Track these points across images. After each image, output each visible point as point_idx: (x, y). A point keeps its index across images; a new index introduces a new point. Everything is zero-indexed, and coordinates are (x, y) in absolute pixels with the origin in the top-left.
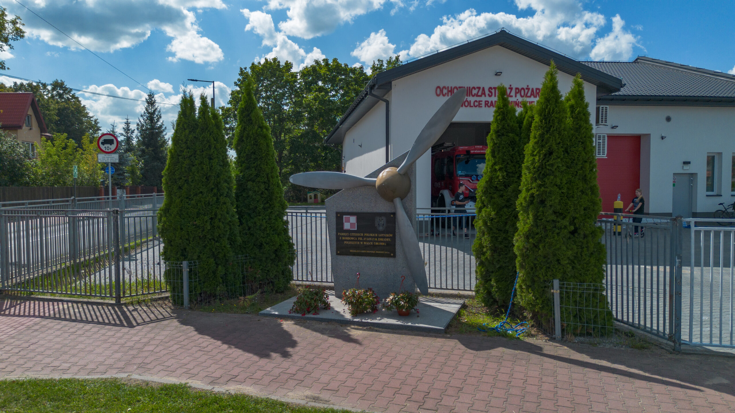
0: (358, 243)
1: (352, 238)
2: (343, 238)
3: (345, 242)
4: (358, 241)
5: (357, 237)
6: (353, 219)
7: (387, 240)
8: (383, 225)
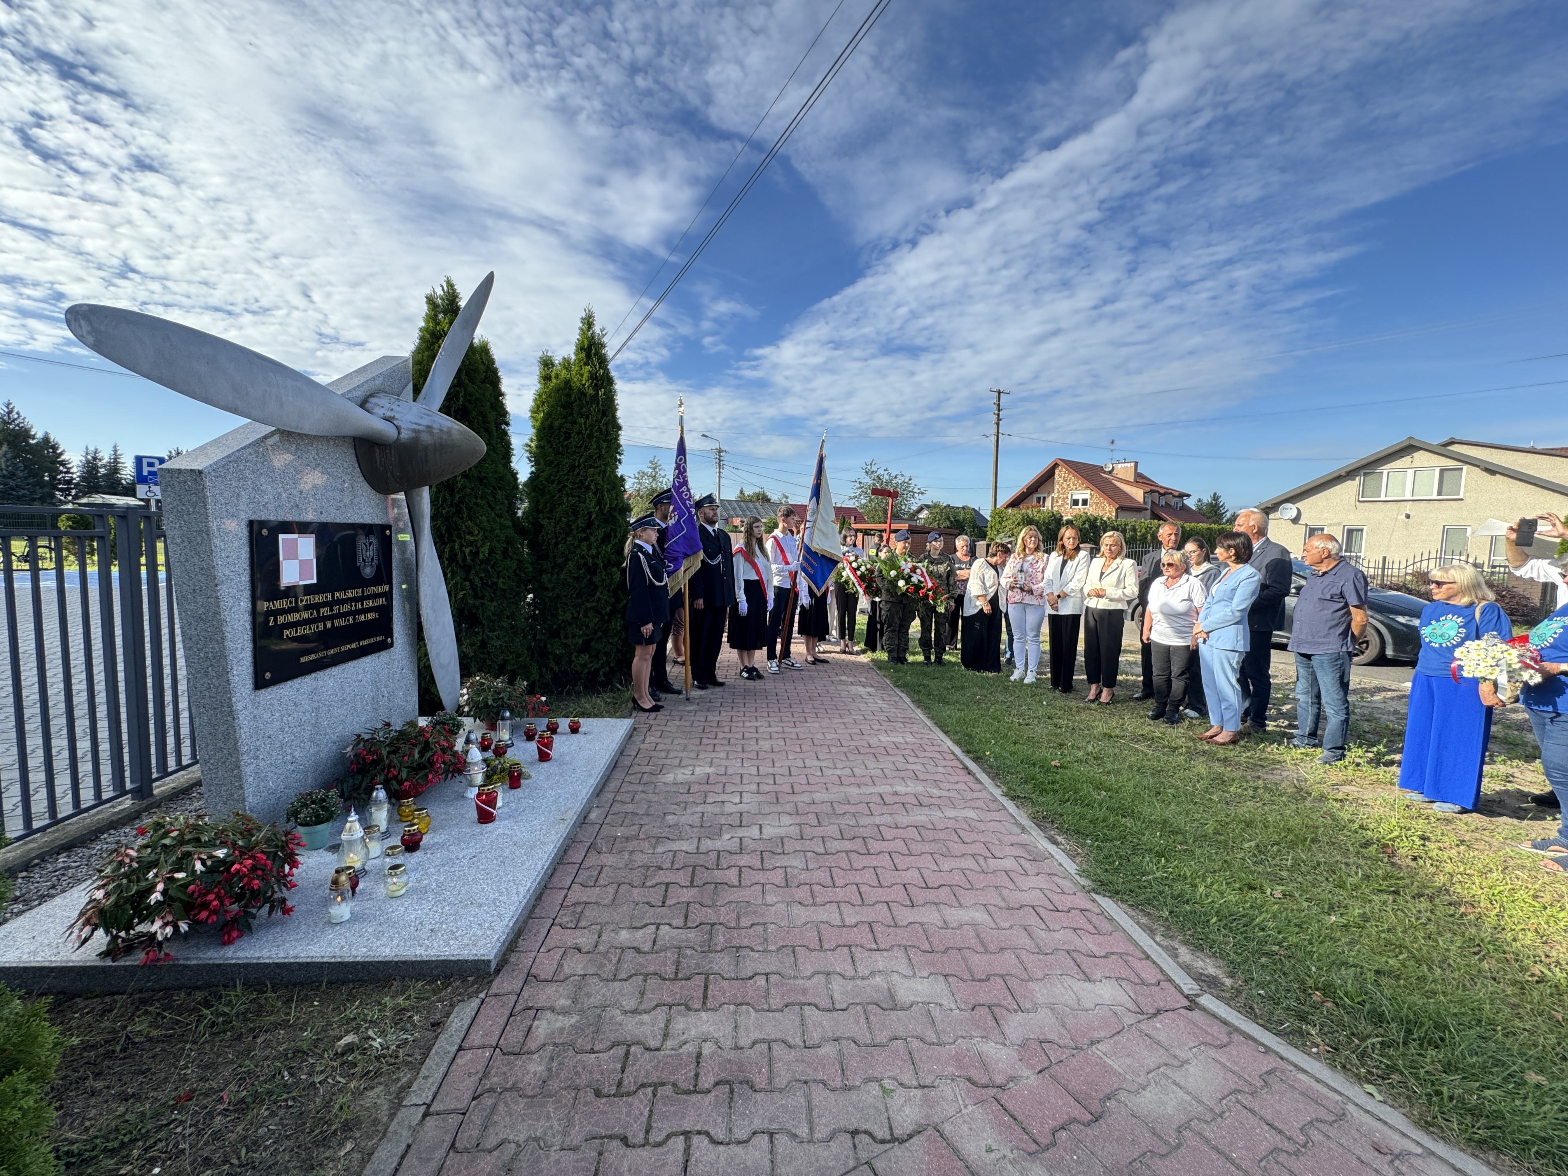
0: (321, 627)
1: (305, 615)
2: (281, 620)
3: (286, 632)
4: (318, 620)
5: (317, 606)
6: (306, 547)
7: (381, 601)
8: (371, 560)
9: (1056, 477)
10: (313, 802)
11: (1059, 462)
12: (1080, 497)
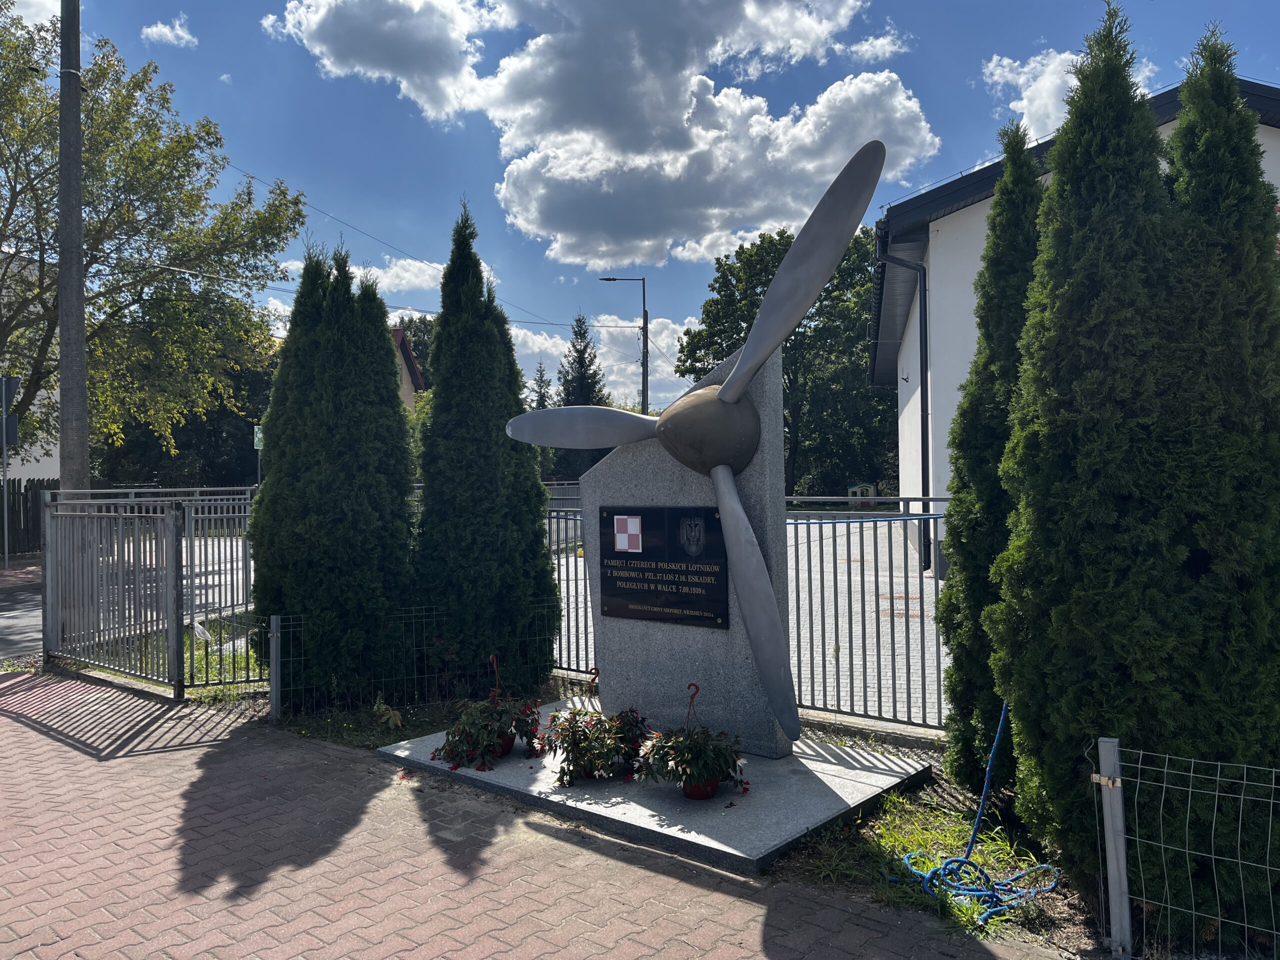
0: (646, 586)
1: (633, 574)
2: (615, 573)
3: (619, 583)
4: (643, 580)
5: (643, 570)
6: (634, 525)
7: (709, 580)
8: (698, 540)
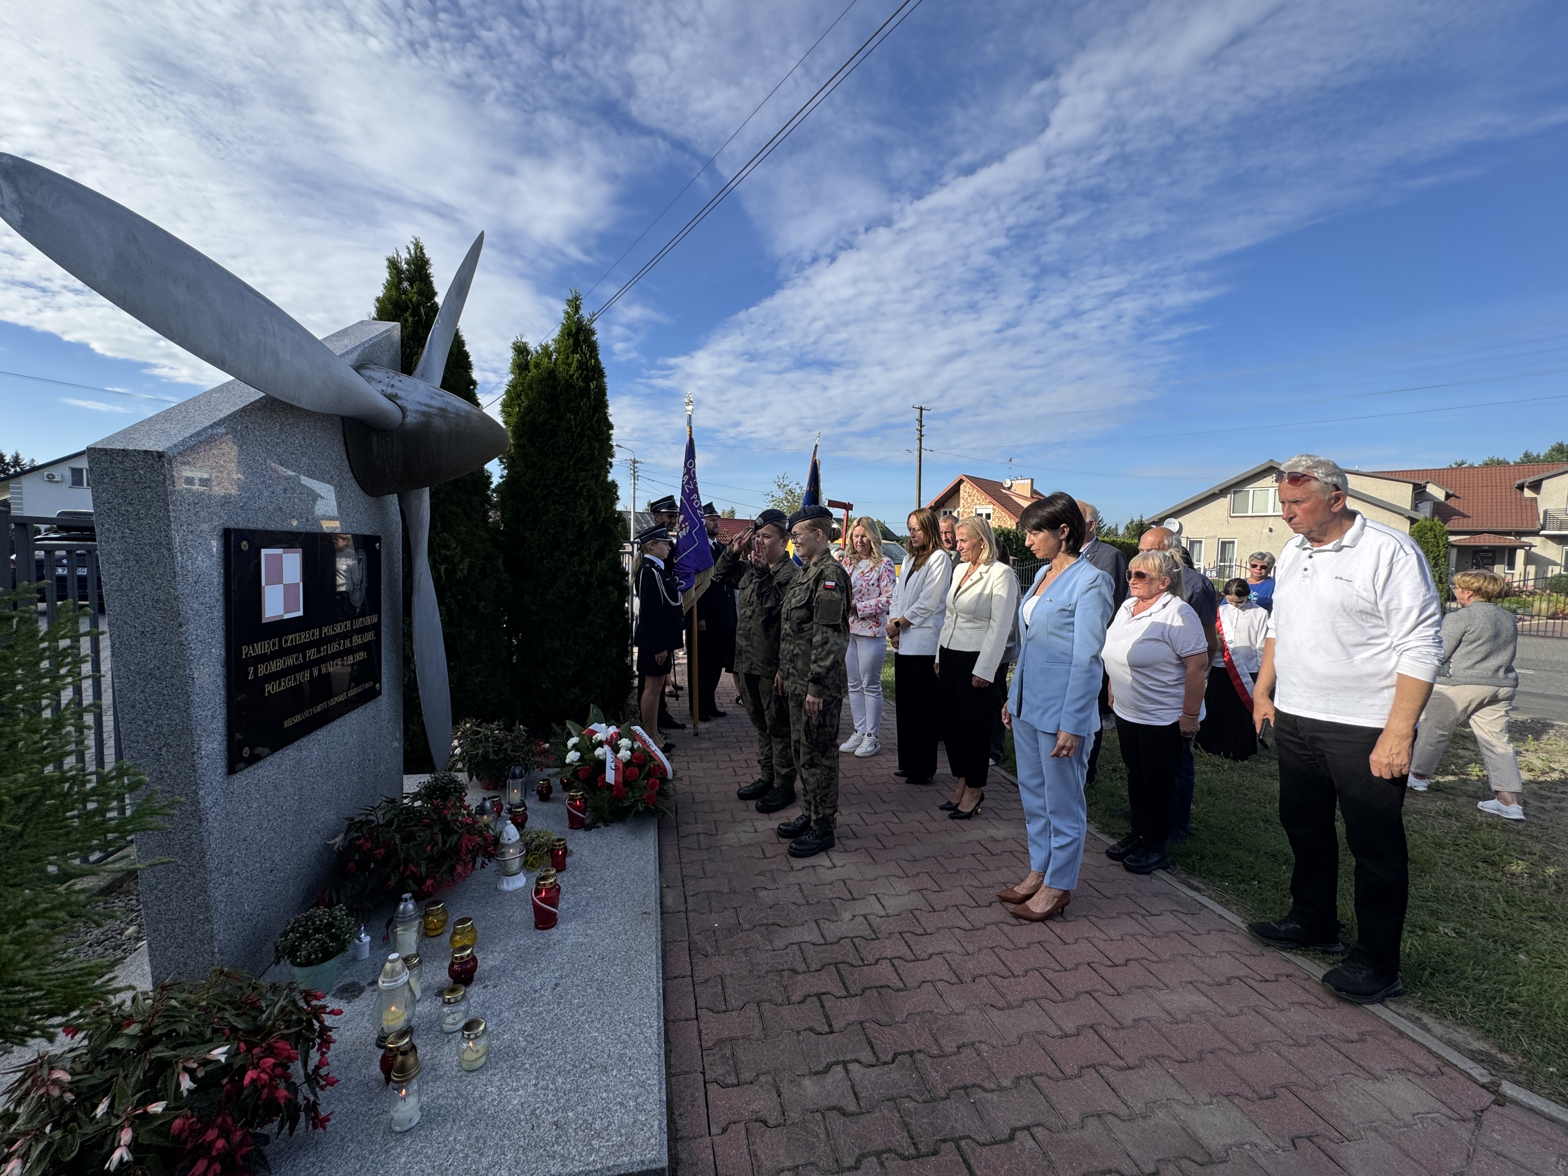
0: (307, 675)
1: (290, 661)
2: (262, 670)
3: (268, 688)
4: (304, 666)
5: (302, 648)
6: (292, 565)
7: (370, 636)
9: (961, 492)
10: (317, 931)
11: (964, 478)
12: (984, 512)
